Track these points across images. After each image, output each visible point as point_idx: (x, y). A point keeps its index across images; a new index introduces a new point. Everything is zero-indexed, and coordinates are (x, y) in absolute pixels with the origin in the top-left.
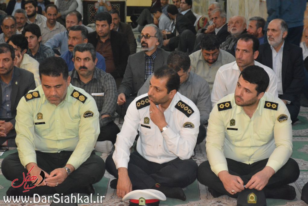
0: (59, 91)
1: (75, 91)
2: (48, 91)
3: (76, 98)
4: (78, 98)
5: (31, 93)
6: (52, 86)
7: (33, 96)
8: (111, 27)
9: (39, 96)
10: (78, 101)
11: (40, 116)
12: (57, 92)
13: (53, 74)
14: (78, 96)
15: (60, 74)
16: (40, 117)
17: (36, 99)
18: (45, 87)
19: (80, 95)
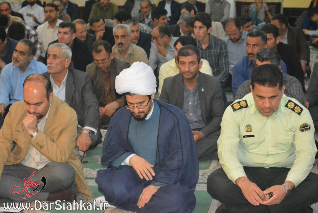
0: (273, 102)
1: (290, 101)
2: (261, 102)
3: (291, 109)
4: (293, 109)
5: (239, 103)
6: (267, 97)
7: (240, 106)
8: (277, 40)
9: (247, 106)
10: (294, 112)
11: (249, 128)
12: (271, 103)
13: (269, 85)
14: (294, 107)
15: (276, 84)
16: (249, 130)
17: (244, 109)
18: (257, 98)
19: (295, 106)
